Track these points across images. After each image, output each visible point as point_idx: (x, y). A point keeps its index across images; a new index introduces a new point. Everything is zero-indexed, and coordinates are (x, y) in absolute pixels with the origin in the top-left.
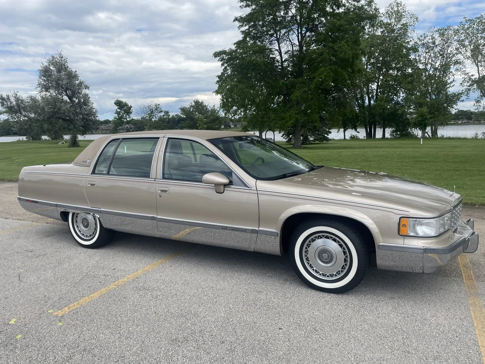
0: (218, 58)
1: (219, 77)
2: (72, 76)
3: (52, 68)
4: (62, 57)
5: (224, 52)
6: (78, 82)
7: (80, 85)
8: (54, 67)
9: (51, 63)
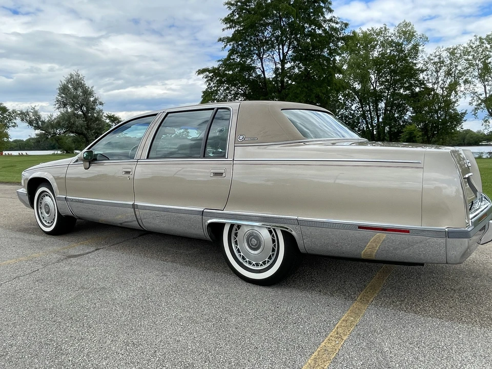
2: (87, 93)
3: (69, 86)
4: (79, 76)
6: (92, 99)
7: (95, 101)
8: (72, 85)
9: (69, 81)
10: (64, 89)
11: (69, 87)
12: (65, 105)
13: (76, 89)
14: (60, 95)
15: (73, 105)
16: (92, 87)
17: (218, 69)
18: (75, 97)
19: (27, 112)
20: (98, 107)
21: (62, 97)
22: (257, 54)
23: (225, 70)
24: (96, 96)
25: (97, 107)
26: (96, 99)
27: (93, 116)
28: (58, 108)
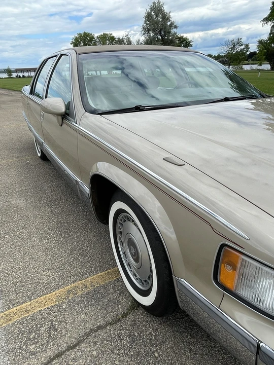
3: (152, 13)
4: (160, 3)
7: (171, 26)
8: (154, 12)
9: (152, 9)
10: (148, 17)
11: (152, 15)
12: (149, 31)
13: (157, 16)
14: (145, 23)
15: (154, 31)
16: (170, 12)
18: (156, 23)
19: (123, 39)
21: (147, 24)
24: (172, 20)
25: (172, 31)
26: (172, 24)
27: (168, 38)
28: (144, 34)
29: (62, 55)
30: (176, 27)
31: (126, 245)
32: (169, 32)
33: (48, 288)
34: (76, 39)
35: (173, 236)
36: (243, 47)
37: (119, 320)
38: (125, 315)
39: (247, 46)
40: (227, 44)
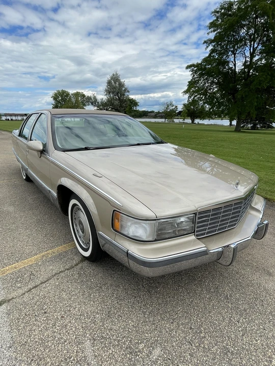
0: (189, 70)
1: (189, 82)
2: (121, 85)
4: (117, 75)
5: (193, 65)
6: (123, 89)
7: (125, 90)
8: (113, 80)
9: (112, 78)
10: (109, 83)
11: (112, 82)
12: (109, 93)
13: (115, 83)
14: (107, 87)
15: (113, 93)
17: (201, 64)
18: (115, 88)
19: (91, 97)
20: (127, 94)
22: (232, 51)
23: (206, 65)
27: (123, 99)
28: (106, 95)
29: (42, 114)
30: (128, 92)
31: (78, 225)
32: (124, 95)
33: (30, 255)
34: (56, 95)
35: (96, 212)
36: (174, 107)
37: (73, 267)
38: (77, 265)
39: (176, 107)
40: (163, 104)
